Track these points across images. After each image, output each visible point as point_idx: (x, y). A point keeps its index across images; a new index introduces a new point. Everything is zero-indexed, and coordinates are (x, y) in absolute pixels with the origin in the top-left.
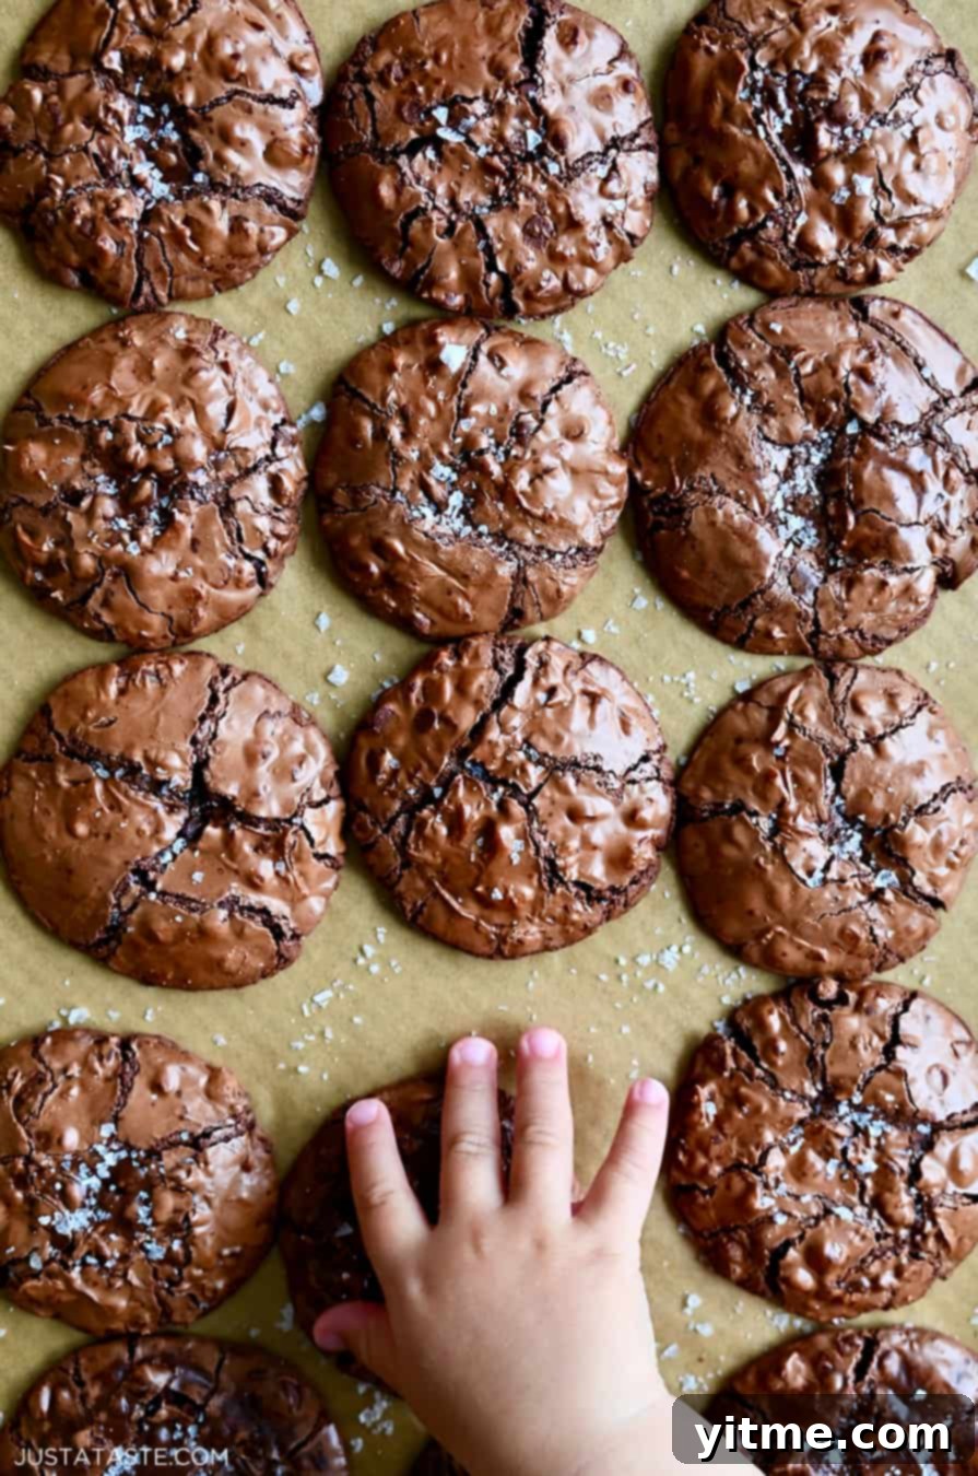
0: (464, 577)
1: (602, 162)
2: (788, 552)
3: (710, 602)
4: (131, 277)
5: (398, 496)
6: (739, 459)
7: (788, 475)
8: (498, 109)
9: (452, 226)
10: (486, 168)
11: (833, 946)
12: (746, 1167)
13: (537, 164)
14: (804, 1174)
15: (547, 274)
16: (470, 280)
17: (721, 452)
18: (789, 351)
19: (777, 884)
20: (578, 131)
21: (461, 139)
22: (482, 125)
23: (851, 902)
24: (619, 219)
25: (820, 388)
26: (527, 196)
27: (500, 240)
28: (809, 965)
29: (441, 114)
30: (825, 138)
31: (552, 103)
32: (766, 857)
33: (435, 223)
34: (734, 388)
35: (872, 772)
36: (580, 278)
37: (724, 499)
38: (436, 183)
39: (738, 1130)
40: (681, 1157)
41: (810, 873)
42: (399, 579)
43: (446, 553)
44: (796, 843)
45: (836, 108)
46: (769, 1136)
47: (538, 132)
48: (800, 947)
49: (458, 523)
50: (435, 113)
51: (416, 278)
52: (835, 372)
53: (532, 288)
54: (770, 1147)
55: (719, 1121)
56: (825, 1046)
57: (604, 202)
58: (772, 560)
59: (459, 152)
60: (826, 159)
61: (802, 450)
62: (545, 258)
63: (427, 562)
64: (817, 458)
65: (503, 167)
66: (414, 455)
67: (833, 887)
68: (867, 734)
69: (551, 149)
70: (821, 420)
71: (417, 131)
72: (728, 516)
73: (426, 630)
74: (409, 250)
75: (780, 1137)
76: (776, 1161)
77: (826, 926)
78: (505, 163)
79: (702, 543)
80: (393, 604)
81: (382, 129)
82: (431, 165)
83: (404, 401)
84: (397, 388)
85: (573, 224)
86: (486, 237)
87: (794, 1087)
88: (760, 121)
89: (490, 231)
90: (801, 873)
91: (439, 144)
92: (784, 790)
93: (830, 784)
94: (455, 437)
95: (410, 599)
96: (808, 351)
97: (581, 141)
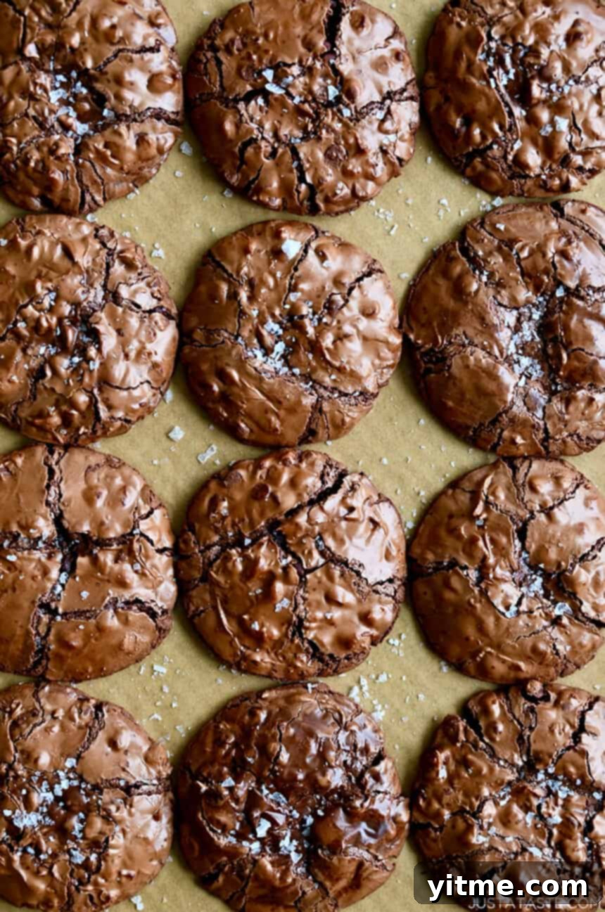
0: (278, 402)
1: (381, 109)
2: (522, 383)
3: (469, 422)
4: (77, 193)
5: (240, 340)
6: (482, 319)
7: (517, 329)
8: (309, 71)
9: (274, 151)
10: (299, 111)
11: (527, 659)
12: (468, 812)
13: (335, 109)
14: (509, 822)
15: (341, 185)
16: (286, 189)
17: (469, 315)
18: (511, 242)
19: (484, 617)
20: (364, 87)
21: (282, 92)
22: (297, 82)
23: (538, 627)
24: (392, 148)
25: (535, 267)
26: (327, 131)
27: (308, 161)
28: (512, 674)
29: (269, 74)
30: (537, 91)
31: (346, 68)
32: (475, 597)
33: (263, 149)
34: (474, 270)
35: (546, 533)
36: (364, 188)
37: (474, 348)
38: (264, 121)
39: (464, 785)
40: (421, 802)
41: (507, 608)
42: (231, 398)
43: (268, 384)
44: (496, 587)
45: (545, 70)
46: (486, 792)
47: (336, 87)
48: (504, 661)
49: (279, 365)
50: (264, 73)
51: (248, 187)
52: (544, 255)
53: (330, 194)
54: (486, 799)
55: (450, 779)
56: (531, 729)
57: (382, 136)
58: (512, 389)
59: (281, 101)
60: (536, 105)
61: (526, 310)
62: (340, 174)
63: (253, 388)
64: (536, 315)
65: (311, 111)
66: (255, 313)
67: (524, 617)
68: (541, 506)
69: (345, 99)
70: (538, 288)
71: (251, 85)
72: (478, 360)
73: (246, 436)
74: (244, 167)
75: (494, 793)
76: (490, 810)
77: (521, 645)
78: (313, 108)
79: (461, 380)
80: (225, 415)
81: (227, 83)
82: (261, 109)
83: (252, 274)
84: (249, 265)
85: (360, 151)
86: (299, 159)
87: (507, 757)
88: (492, 76)
89: (302, 155)
90: (502, 608)
91: (266, 95)
92: (485, 549)
93: (517, 543)
94: (285, 304)
95: (238, 412)
96: (525, 241)
97: (366, 94)
